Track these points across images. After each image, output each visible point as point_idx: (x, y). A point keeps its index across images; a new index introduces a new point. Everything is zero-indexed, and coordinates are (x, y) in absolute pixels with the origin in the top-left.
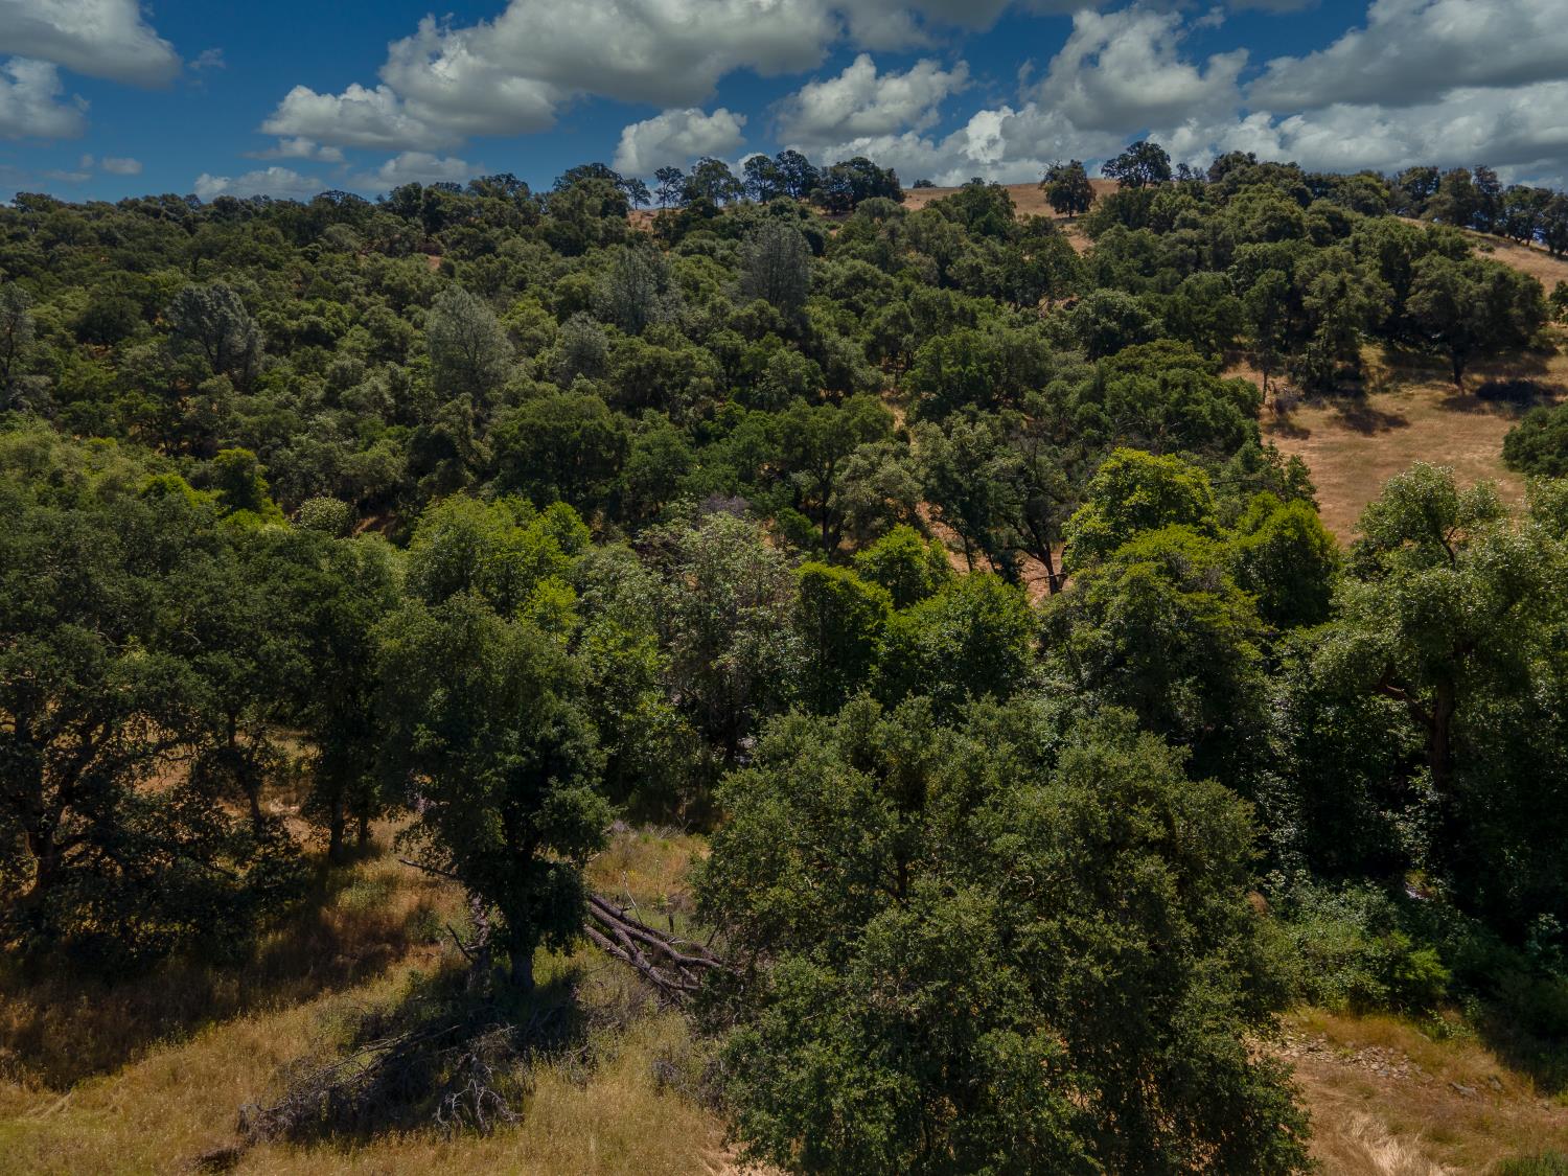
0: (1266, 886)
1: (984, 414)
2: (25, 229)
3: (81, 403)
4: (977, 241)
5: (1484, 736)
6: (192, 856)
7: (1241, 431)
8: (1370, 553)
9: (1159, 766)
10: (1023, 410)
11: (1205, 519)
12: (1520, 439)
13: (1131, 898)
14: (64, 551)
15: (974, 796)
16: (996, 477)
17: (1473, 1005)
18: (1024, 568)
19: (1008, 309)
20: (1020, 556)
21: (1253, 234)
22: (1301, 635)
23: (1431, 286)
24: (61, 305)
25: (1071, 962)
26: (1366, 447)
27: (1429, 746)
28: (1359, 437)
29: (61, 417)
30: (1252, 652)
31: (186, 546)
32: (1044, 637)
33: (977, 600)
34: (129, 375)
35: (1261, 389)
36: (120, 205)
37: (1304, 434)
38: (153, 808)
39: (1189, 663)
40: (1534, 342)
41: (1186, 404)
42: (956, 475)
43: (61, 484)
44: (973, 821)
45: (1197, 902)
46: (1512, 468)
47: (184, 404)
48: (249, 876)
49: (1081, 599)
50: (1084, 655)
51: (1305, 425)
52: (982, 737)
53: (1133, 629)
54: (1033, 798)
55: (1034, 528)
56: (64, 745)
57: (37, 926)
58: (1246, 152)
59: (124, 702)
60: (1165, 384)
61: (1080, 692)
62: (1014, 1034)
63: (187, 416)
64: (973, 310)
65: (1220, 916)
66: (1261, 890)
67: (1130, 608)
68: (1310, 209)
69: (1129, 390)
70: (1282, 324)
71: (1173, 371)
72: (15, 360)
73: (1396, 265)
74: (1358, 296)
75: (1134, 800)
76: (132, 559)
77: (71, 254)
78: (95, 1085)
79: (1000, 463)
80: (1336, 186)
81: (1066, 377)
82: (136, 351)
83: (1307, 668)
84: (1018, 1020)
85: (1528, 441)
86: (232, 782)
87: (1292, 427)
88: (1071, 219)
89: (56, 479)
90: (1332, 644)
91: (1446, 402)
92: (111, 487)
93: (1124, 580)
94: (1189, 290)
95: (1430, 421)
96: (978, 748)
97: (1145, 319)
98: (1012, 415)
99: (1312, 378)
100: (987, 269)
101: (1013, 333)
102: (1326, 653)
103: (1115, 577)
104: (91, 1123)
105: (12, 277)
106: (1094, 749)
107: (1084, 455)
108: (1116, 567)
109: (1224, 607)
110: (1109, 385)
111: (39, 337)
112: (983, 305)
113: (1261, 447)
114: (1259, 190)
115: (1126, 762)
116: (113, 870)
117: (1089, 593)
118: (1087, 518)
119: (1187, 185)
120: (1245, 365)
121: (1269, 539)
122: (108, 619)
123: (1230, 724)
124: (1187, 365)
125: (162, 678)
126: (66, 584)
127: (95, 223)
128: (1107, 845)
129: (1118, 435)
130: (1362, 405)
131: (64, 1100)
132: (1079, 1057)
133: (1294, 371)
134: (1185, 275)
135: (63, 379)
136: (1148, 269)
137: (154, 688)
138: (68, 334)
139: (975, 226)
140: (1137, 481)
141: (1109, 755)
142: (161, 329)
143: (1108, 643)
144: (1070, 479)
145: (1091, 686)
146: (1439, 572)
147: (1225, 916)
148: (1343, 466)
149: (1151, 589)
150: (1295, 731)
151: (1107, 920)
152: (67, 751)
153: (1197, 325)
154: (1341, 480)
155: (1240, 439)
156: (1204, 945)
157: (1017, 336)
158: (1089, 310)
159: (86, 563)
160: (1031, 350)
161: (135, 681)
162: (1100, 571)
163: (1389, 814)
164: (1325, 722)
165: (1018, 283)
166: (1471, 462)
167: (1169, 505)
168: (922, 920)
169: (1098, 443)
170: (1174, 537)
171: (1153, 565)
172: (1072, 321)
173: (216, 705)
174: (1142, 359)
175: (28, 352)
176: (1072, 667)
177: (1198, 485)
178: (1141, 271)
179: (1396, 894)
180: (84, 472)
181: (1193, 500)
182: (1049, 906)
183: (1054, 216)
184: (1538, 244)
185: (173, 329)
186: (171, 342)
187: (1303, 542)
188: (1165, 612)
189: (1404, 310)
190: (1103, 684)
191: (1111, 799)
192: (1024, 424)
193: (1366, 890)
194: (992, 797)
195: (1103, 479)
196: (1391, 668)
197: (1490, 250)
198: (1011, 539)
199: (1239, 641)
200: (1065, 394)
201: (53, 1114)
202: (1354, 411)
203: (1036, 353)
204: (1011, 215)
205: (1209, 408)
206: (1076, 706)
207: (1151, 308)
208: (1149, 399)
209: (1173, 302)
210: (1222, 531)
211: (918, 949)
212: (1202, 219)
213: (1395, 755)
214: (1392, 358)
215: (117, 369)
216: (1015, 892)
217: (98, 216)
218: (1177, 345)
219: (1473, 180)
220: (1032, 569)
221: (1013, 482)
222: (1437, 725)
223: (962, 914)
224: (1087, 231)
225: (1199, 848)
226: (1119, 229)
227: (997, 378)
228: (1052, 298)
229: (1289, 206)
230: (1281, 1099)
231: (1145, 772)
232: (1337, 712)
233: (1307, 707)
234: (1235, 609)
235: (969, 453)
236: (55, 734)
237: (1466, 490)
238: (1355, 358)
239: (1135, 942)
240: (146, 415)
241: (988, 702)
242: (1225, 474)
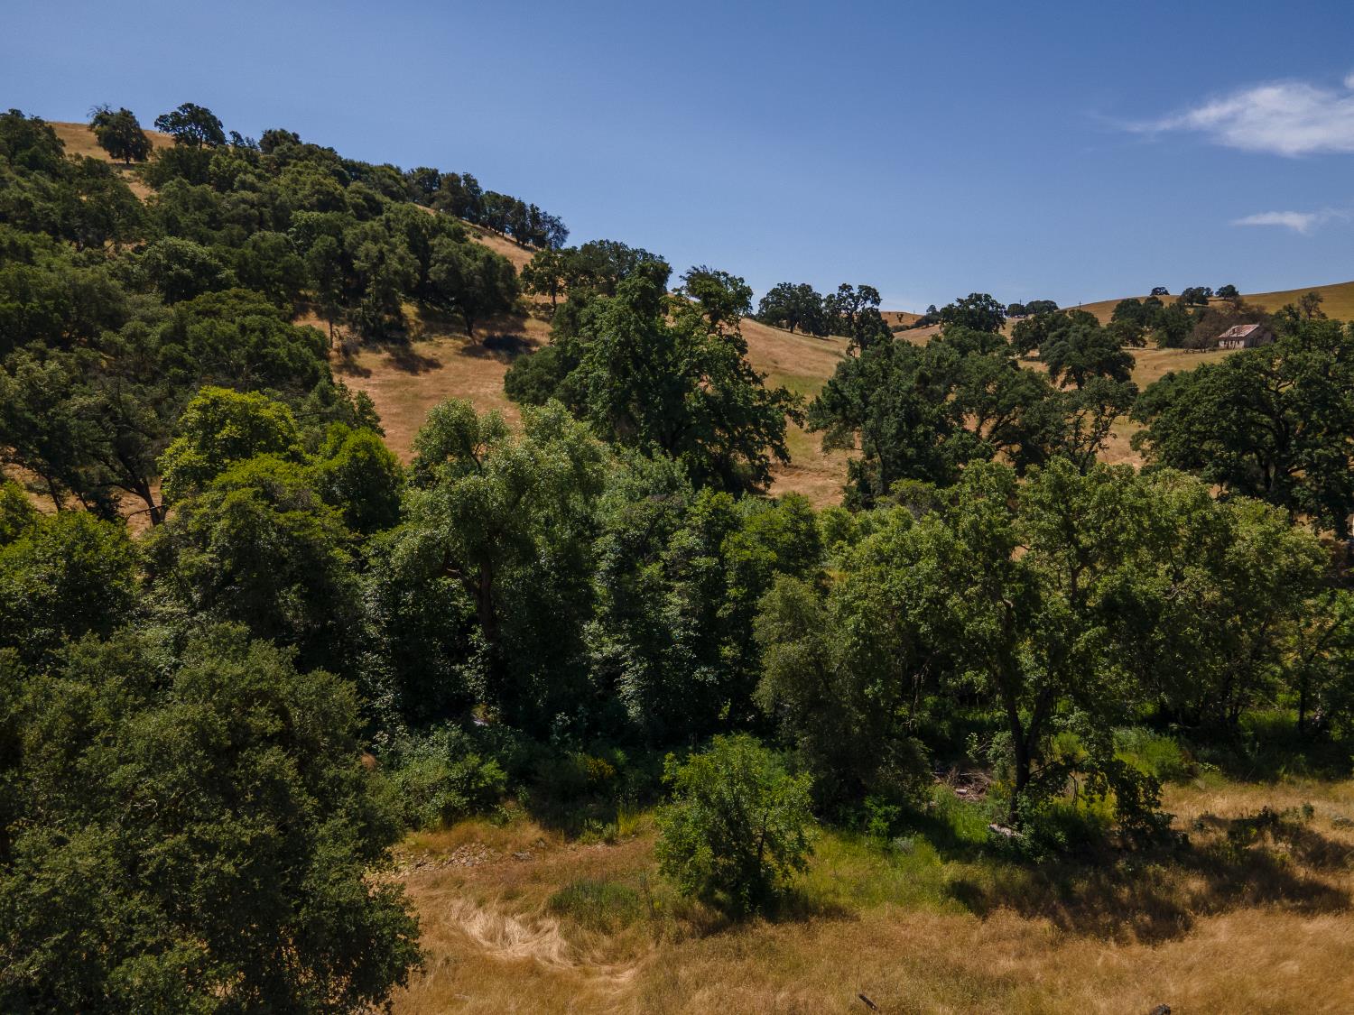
0: (374, 746)
1: (55, 351)
4: (22, 174)
5: (513, 595)
7: (315, 371)
8: (425, 467)
9: (270, 667)
10: (102, 350)
11: (292, 447)
12: (514, 378)
13: (256, 791)
15: (82, 736)
16: (77, 415)
17: (523, 792)
18: (121, 503)
19: (69, 248)
20: (115, 492)
21: (306, 203)
22: (382, 537)
23: (444, 261)
25: (201, 868)
26: (414, 384)
27: (479, 609)
28: (408, 376)
30: (343, 556)
32: (149, 567)
33: (69, 539)
35: (328, 335)
37: (366, 373)
39: (292, 572)
40: (514, 308)
41: (265, 347)
42: (27, 415)
44: (82, 763)
45: (318, 776)
46: (511, 399)
49: (184, 528)
50: (193, 580)
51: (366, 366)
52: (84, 677)
53: (238, 549)
54: (150, 723)
55: (128, 464)
58: (290, 132)
60: (243, 328)
61: (193, 614)
62: (147, 957)
64: (26, 245)
65: (337, 782)
66: (369, 750)
67: (233, 531)
68: (349, 189)
69: (211, 333)
70: (338, 282)
71: (249, 318)
73: (419, 240)
74: (395, 264)
75: (250, 703)
79: (78, 401)
80: (367, 172)
81: (143, 318)
83: (388, 563)
84: (150, 941)
85: (518, 379)
87: (356, 367)
88: (129, 166)
90: (405, 541)
91: (464, 350)
93: (224, 506)
94: (255, 246)
95: (456, 364)
96: (81, 688)
97: (217, 270)
98: (90, 354)
99: (367, 327)
100: (38, 204)
101: (79, 272)
102: (401, 549)
103: (215, 504)
106: (207, 665)
107: (172, 393)
108: (217, 495)
109: (317, 522)
110: (190, 328)
112: (38, 240)
113: (333, 384)
114: (306, 166)
115: (239, 670)
117: (191, 522)
118: (181, 452)
119: (242, 152)
120: (312, 315)
121: (346, 462)
123: (332, 619)
124: (262, 313)
128: (229, 749)
129: (204, 373)
130: (407, 350)
132: (220, 951)
133: (353, 322)
134: (251, 233)
136: (215, 222)
139: (18, 158)
140: (226, 417)
141: (222, 667)
143: (215, 565)
144: (160, 415)
145: (204, 607)
146: (473, 478)
147: (342, 781)
148: (399, 399)
149: (250, 512)
150: (384, 616)
151: (236, 817)
153: (267, 278)
154: (399, 410)
155: (315, 378)
156: (325, 811)
157: (86, 276)
158: (161, 256)
160: (102, 290)
162: (200, 500)
163: (457, 667)
164: (405, 604)
165: (77, 222)
166: (485, 395)
167: (257, 437)
168: (30, 879)
169: (186, 382)
170: (262, 464)
171: (250, 491)
172: (143, 265)
174: (219, 305)
176: (182, 592)
177: (283, 418)
178: (208, 224)
179: (468, 727)
181: (280, 431)
182: (173, 820)
183: (110, 160)
184: (509, 236)
187: (373, 461)
188: (266, 531)
189: (427, 277)
190: (215, 603)
191: (229, 706)
192: (104, 364)
193: (447, 729)
194: (103, 734)
195: (194, 415)
196: (448, 555)
197: (480, 237)
198: (102, 476)
199: (332, 549)
200: (146, 335)
202: (402, 356)
203: (108, 294)
204: (61, 153)
205: (285, 351)
206: (191, 627)
207: (221, 259)
208: (231, 342)
209: (243, 255)
210: (308, 457)
211: (29, 910)
212: (260, 185)
213: (458, 621)
214: (424, 314)
216: (137, 819)
218: (252, 295)
219: (463, 183)
220: (130, 504)
221: (99, 420)
222: (483, 592)
223: (77, 860)
224: (147, 179)
225: (314, 730)
226: (180, 183)
227: (66, 316)
228: (118, 241)
229: (331, 183)
230: (397, 915)
231: (258, 676)
232: (414, 595)
233: (391, 596)
234: (326, 522)
235: (41, 392)
237: (483, 416)
238: (398, 312)
239: (263, 828)
241: (89, 640)
242: (306, 408)
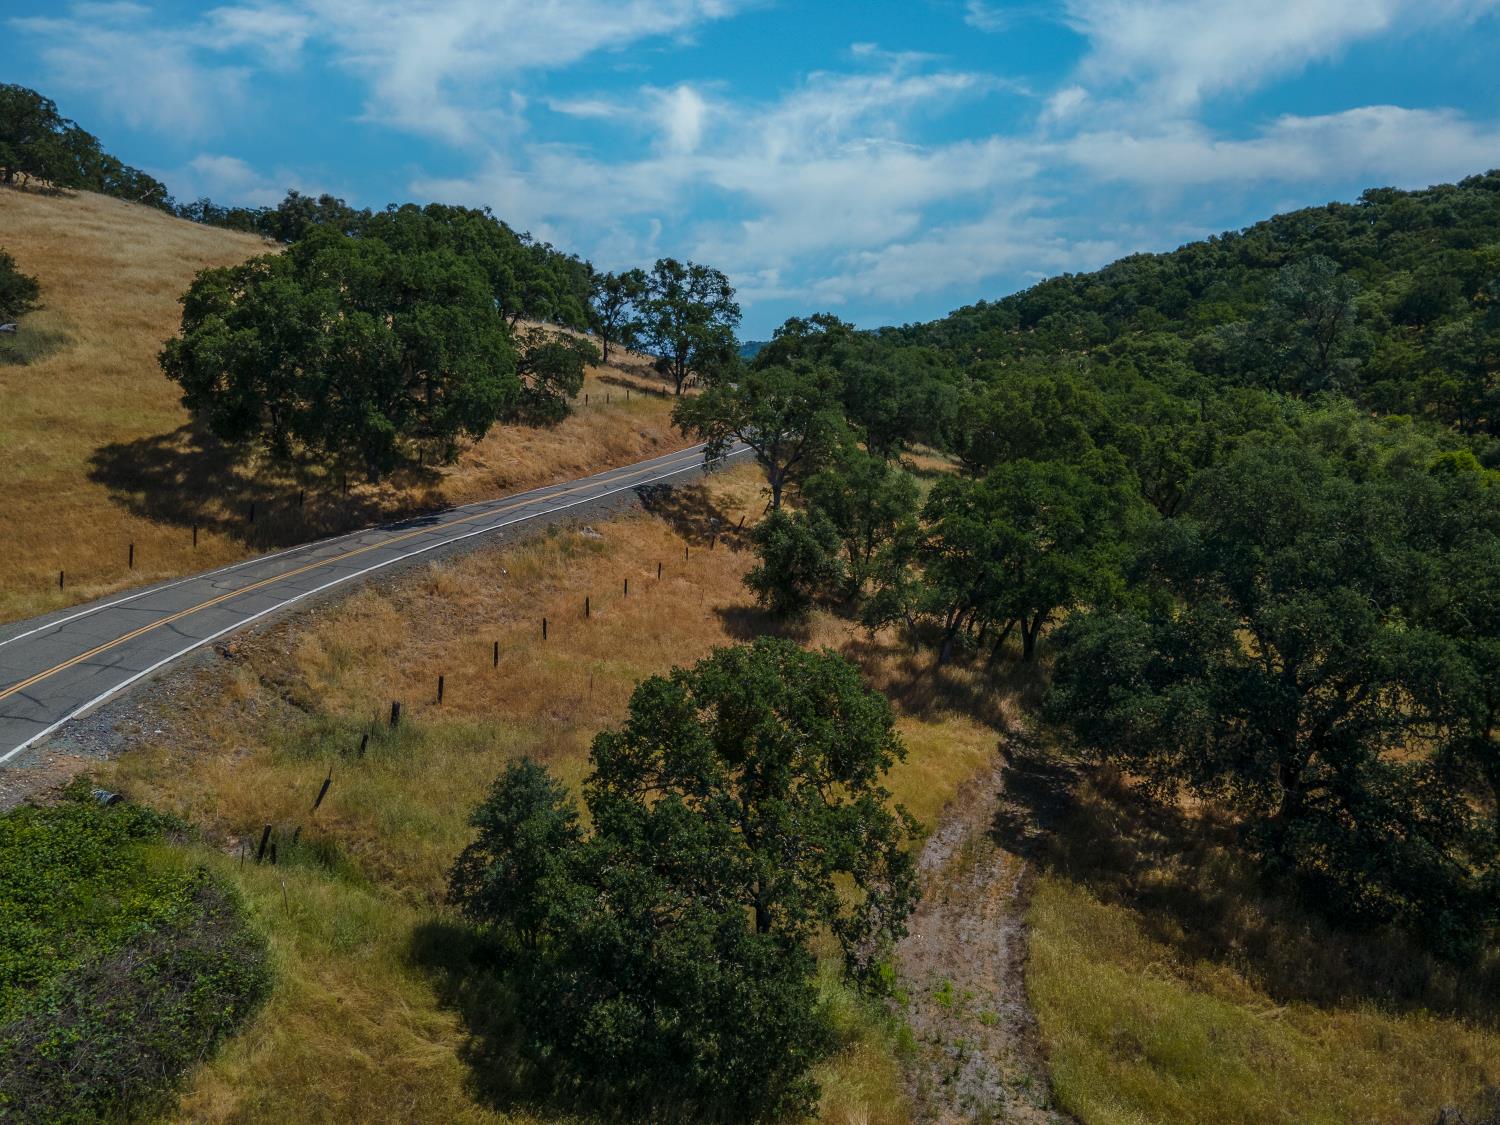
2: (1365, 223)
3: (1385, 382)
6: (1427, 836)
14: (1354, 519)
24: (1384, 291)
29: (1363, 396)
31: (1473, 525)
34: (1438, 352)
36: (1461, 184)
38: (1393, 778)
43: (1354, 458)
47: (1489, 380)
48: (1483, 879)
56: (1323, 696)
57: (1278, 848)
59: (1384, 669)
63: (1490, 392)
72: (1334, 345)
76: (1414, 533)
77: (1403, 240)
78: (1308, 1012)
82: (1449, 328)
86: (1480, 777)
89: (1350, 454)
92: (1402, 461)
104: (1300, 1044)
105: (1343, 270)
111: (1358, 322)
116: (1348, 824)
122: (1381, 587)
125: (1425, 653)
126: (1349, 549)
127: (1432, 207)
131: (1277, 1010)
135: (1372, 360)
137: (1416, 662)
138: (1385, 317)
142: (1482, 305)
152: (1326, 703)
159: (1370, 531)
161: (1399, 651)
173: (1478, 693)
175: (1346, 338)
180: (1377, 447)
185: (1493, 302)
186: (1488, 317)
201: (1267, 1018)
215: (1427, 348)
217: (1436, 200)
236: (1318, 683)
240: (1448, 391)
